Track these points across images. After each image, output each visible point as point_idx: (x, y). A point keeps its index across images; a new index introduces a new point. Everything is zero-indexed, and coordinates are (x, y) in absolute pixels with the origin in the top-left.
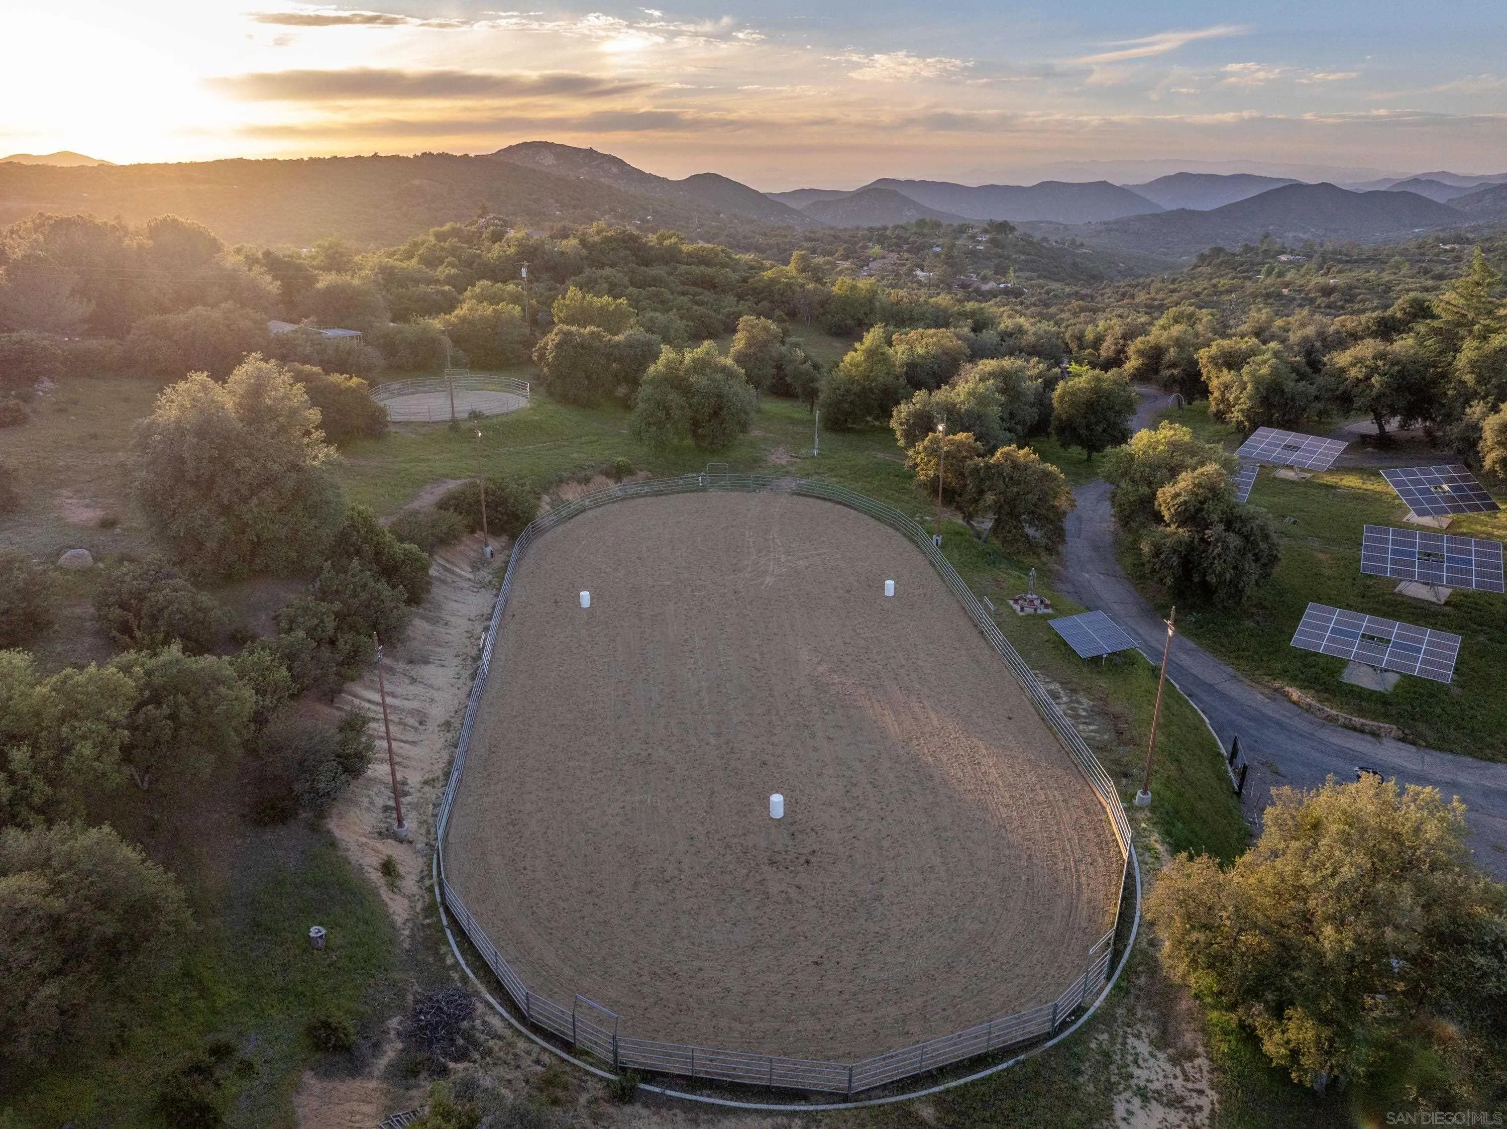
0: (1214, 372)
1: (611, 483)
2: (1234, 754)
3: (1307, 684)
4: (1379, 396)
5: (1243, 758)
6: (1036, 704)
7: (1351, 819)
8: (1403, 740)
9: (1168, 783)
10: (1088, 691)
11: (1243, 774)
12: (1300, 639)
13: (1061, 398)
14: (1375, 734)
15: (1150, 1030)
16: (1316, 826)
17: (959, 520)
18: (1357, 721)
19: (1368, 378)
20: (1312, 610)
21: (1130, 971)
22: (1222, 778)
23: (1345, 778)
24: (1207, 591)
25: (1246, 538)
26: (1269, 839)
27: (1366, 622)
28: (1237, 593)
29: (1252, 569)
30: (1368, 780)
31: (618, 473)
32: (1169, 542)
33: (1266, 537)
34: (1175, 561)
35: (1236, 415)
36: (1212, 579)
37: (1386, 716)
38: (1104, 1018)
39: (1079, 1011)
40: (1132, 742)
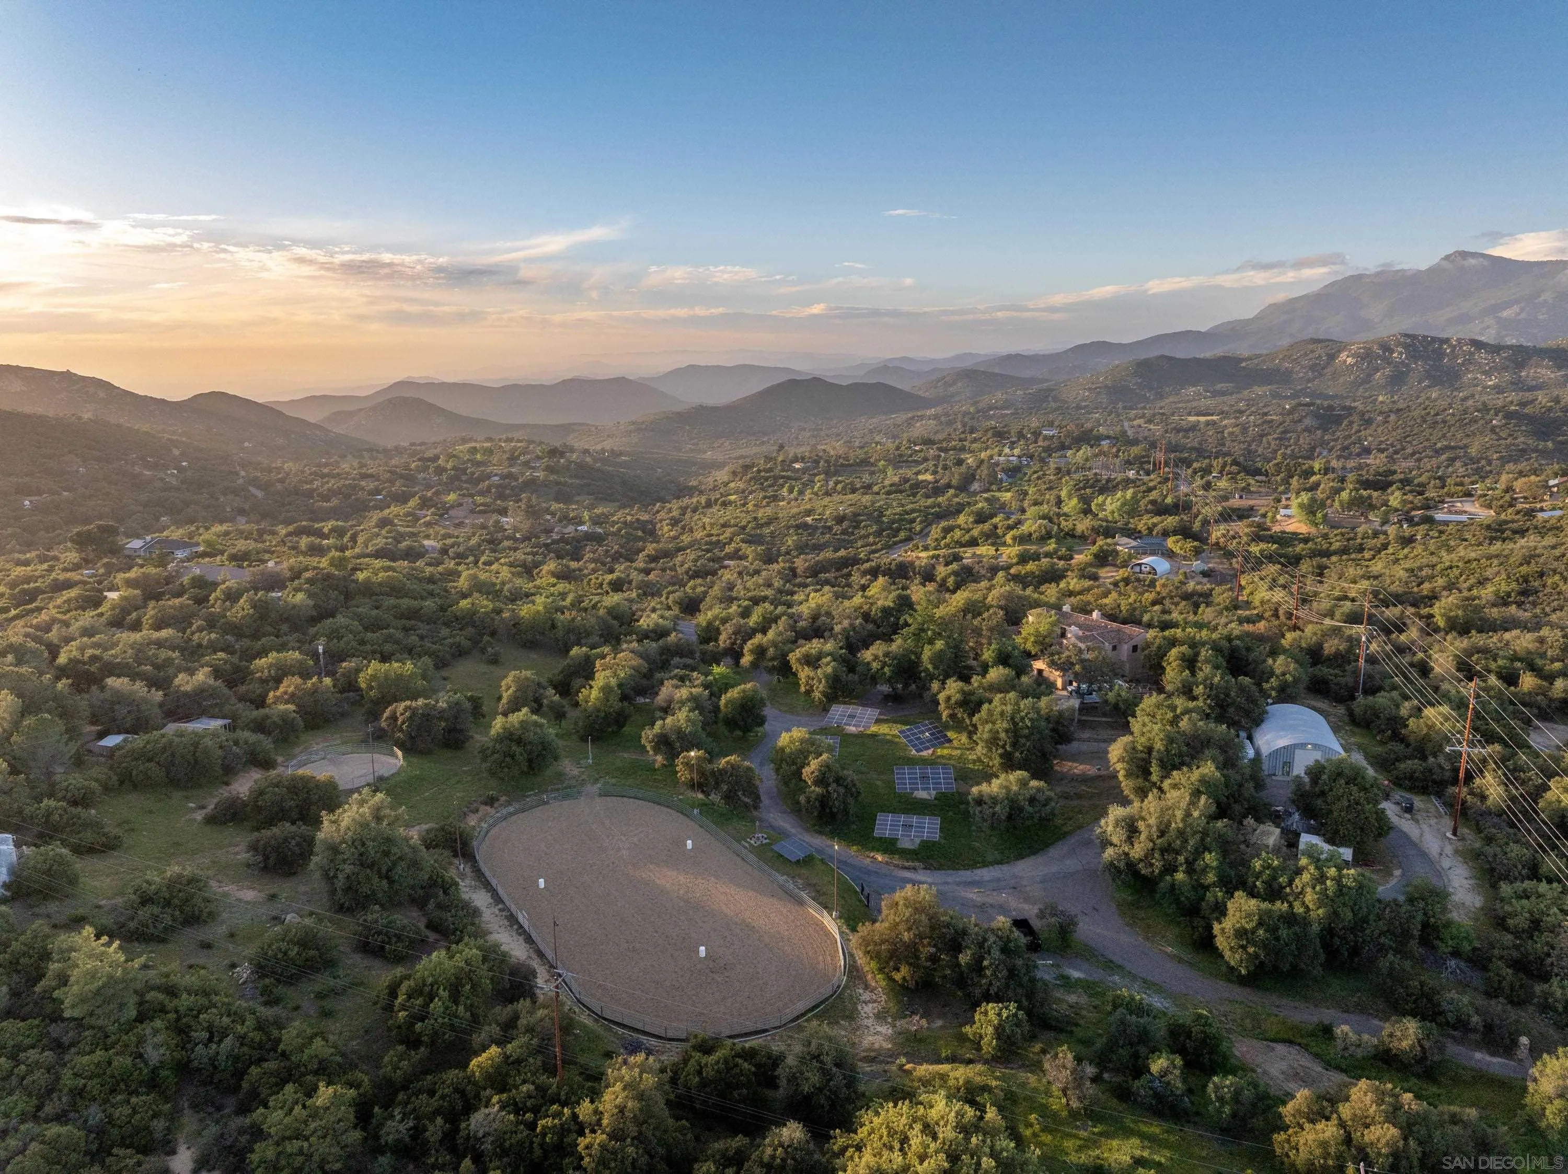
0: (800, 667)
1: (488, 808)
2: (863, 890)
3: (885, 851)
4: (890, 677)
5: (867, 891)
6: (781, 887)
7: (906, 899)
8: (925, 868)
9: (843, 906)
10: (799, 875)
11: (868, 898)
12: (877, 833)
13: (726, 705)
14: (915, 869)
15: (862, 986)
16: (897, 904)
17: (700, 796)
18: (906, 864)
19: (882, 668)
20: (880, 816)
21: (850, 971)
22: (860, 901)
23: (902, 888)
24: (833, 816)
25: (846, 787)
26: (885, 911)
27: (902, 818)
28: (846, 812)
29: (851, 800)
30: (909, 886)
31: (491, 801)
32: (813, 796)
33: (854, 785)
34: (817, 804)
35: (817, 695)
36: (835, 810)
37: (918, 860)
38: (846, 987)
39: (839, 987)
40: (824, 894)
